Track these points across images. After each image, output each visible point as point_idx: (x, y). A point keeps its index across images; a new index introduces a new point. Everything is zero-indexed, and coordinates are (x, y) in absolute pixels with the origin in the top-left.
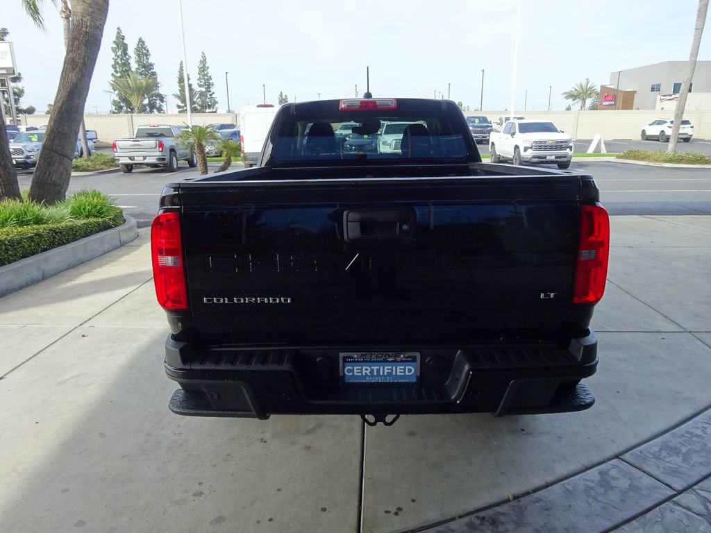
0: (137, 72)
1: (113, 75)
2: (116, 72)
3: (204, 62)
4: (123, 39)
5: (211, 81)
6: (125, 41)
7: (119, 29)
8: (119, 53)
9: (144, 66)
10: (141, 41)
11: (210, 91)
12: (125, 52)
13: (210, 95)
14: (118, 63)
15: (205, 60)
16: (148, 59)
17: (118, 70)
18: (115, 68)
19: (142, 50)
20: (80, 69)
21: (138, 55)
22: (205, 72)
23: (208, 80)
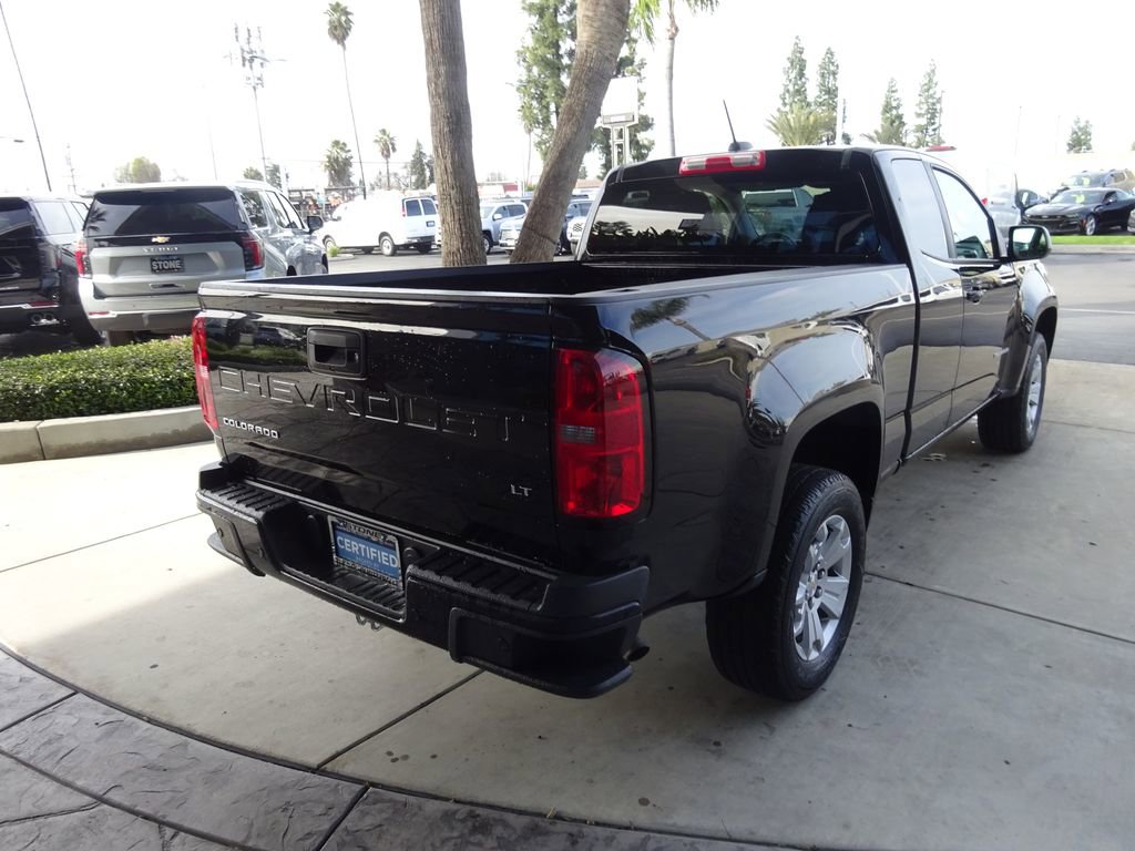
0: (815, 103)
1: (779, 110)
2: (785, 104)
3: (931, 75)
4: (801, 53)
5: (938, 106)
6: (804, 57)
7: (797, 37)
8: (792, 76)
9: (828, 92)
10: (830, 53)
11: (933, 124)
12: (801, 74)
13: (934, 130)
14: (788, 91)
15: (933, 71)
16: (835, 79)
17: (786, 101)
18: (784, 99)
19: (829, 69)
20: (578, 120)
21: (823, 76)
22: (931, 92)
23: (934, 104)
